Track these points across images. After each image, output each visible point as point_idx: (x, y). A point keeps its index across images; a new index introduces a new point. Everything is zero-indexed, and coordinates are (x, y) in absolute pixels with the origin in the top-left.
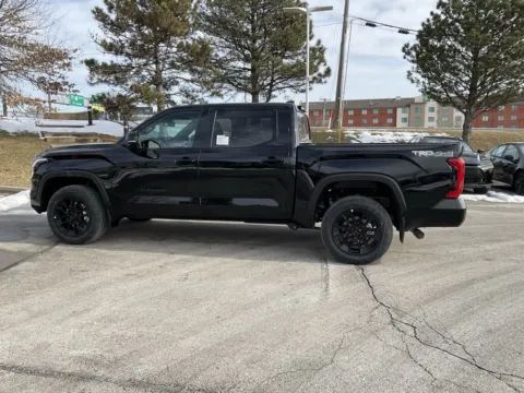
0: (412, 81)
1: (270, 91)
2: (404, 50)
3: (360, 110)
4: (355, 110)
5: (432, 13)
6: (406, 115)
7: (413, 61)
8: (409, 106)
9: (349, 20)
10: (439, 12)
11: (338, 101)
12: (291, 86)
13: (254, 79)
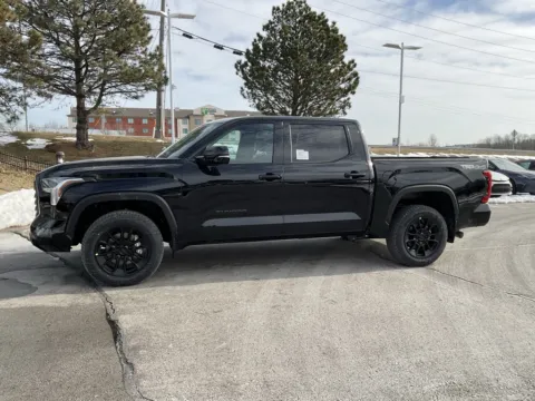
0: (245, 97)
1: (101, 95)
2: (236, 67)
3: (141, 119)
4: (135, 119)
5: (258, 35)
6: (186, 127)
7: (243, 78)
8: (188, 117)
10: (264, 34)
12: (123, 92)
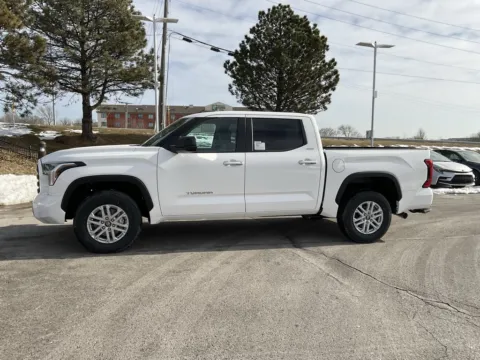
0: (233, 94)
1: (104, 93)
2: (225, 66)
5: (246, 37)
7: (232, 76)
9: (168, 33)
10: (251, 36)
11: (161, 106)
12: (124, 90)
13: (85, 80)
